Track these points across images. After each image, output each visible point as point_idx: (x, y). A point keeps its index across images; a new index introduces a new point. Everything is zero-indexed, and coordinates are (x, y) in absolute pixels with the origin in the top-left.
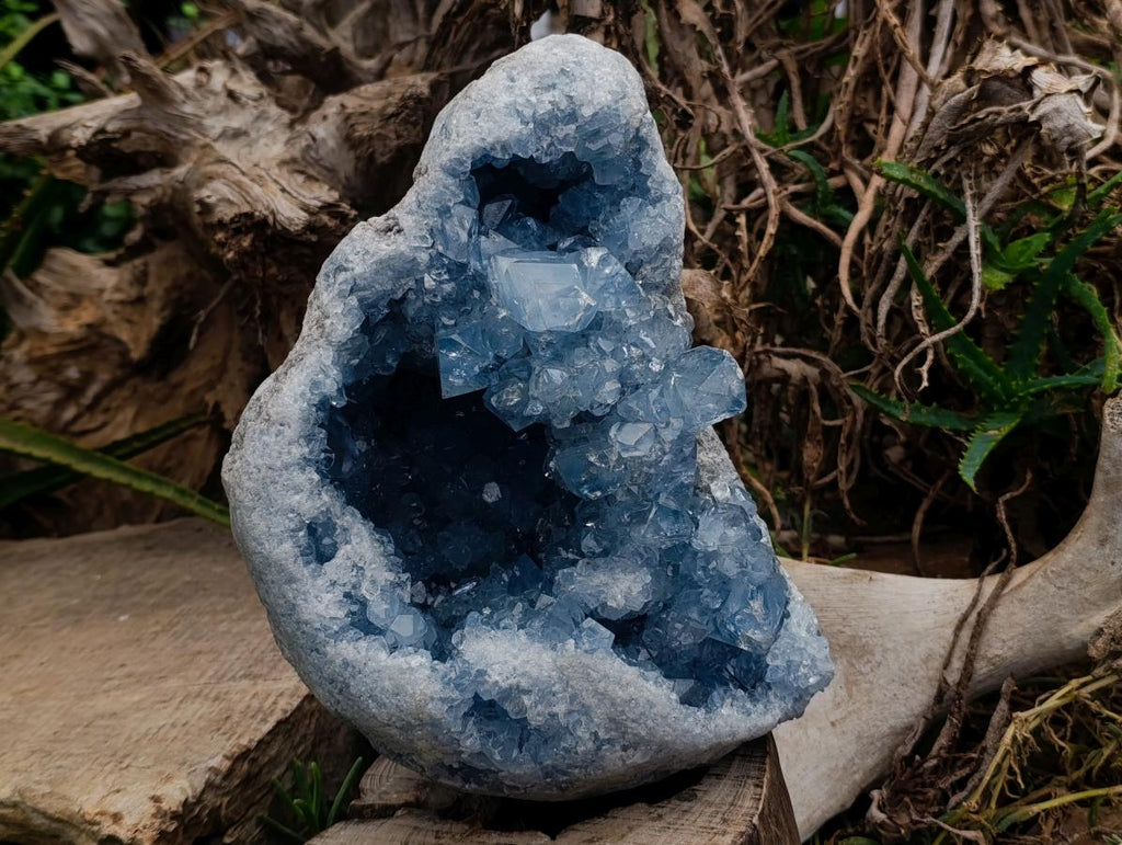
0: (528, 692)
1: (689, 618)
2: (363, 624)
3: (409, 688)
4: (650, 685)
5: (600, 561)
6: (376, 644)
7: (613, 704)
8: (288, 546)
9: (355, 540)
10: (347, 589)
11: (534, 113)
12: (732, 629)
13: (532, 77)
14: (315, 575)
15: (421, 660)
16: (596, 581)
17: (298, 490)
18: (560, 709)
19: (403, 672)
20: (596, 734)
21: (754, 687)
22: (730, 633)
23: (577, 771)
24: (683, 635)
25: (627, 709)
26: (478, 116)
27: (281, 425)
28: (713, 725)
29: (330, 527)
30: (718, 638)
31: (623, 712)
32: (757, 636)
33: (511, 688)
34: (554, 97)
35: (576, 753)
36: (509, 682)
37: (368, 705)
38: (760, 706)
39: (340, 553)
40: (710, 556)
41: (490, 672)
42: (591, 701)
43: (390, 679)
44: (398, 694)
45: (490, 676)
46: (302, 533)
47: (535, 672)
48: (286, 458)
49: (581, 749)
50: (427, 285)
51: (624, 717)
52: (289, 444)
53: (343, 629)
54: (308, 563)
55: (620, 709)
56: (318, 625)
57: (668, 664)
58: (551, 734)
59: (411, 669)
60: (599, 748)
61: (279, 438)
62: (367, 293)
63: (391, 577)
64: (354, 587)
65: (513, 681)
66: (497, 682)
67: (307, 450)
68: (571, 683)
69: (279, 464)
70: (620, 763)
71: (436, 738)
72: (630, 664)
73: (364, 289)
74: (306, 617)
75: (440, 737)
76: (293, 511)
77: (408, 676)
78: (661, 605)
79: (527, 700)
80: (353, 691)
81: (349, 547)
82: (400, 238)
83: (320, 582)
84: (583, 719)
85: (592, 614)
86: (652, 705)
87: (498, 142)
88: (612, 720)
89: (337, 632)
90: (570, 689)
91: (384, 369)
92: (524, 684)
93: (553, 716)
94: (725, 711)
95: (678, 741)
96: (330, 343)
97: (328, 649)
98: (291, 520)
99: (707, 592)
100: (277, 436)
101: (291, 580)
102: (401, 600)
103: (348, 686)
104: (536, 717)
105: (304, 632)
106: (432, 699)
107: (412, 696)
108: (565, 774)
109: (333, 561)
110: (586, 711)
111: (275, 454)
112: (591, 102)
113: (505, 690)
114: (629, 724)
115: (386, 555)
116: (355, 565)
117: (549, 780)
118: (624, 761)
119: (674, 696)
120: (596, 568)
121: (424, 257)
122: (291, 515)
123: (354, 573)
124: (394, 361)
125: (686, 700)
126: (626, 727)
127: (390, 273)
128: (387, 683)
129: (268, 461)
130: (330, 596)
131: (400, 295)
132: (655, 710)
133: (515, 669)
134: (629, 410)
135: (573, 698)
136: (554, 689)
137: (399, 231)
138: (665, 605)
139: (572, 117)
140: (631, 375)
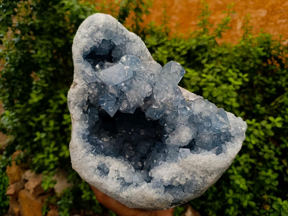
0: (177, 177)
1: (205, 133)
2: (126, 184)
3: (145, 195)
4: (207, 156)
5: (174, 132)
6: (132, 188)
7: (200, 167)
8: (95, 176)
9: (112, 164)
10: (117, 177)
11: (88, 35)
12: (218, 129)
13: (84, 28)
14: (107, 179)
15: (145, 185)
16: (176, 138)
17: (89, 161)
18: (188, 176)
19: (142, 192)
20: (201, 177)
21: (230, 139)
22: (218, 130)
23: (201, 188)
24: (206, 138)
25: (205, 166)
26: (76, 44)
27: (76, 147)
28: (229, 156)
29: (104, 165)
30: (215, 133)
31: (204, 167)
32: (225, 126)
33: (172, 179)
34: (91, 28)
35: (199, 185)
36: (170, 178)
37: (139, 204)
38: (235, 143)
39: (110, 170)
40: (200, 114)
41: (163, 178)
42: (194, 169)
43: (140, 195)
44: (144, 198)
45: (164, 180)
46: (97, 171)
47: (175, 171)
48: (82, 155)
49: (199, 183)
50: (91, 93)
51: (205, 168)
52: (81, 151)
53: (121, 189)
54: (103, 177)
55: (203, 167)
56: (115, 191)
57: (207, 147)
58: (189, 184)
59: (143, 190)
60: (204, 180)
61: (77, 151)
62: (79, 104)
63: (126, 167)
64: (118, 176)
65: (171, 177)
66: (167, 180)
67: (86, 150)
68: (186, 168)
69: (81, 158)
70: (211, 180)
71: (161, 202)
72: (198, 153)
73: (77, 103)
74: (110, 191)
75: (162, 202)
76: (91, 167)
77: (143, 192)
78: (196, 134)
79: (178, 180)
80: (133, 202)
81: (111, 167)
82: (77, 86)
83: (109, 180)
84: (195, 175)
85: (180, 147)
86: (210, 161)
87: (84, 47)
88: (203, 171)
89: (120, 191)
90: (187, 170)
91: (96, 119)
92: (174, 176)
93: (187, 179)
94: (229, 150)
95: (222, 165)
96: (77, 121)
97: (121, 196)
98: (92, 169)
99: (205, 123)
100: (76, 151)
101: (101, 184)
102: (132, 172)
103: (131, 202)
104: (183, 182)
105: (113, 195)
106: (153, 194)
107: (148, 197)
108: (199, 191)
109: (109, 173)
110: (195, 172)
111: (79, 156)
112: (100, 24)
113: (170, 181)
114: (207, 169)
115: (122, 163)
116: (115, 171)
117: (196, 194)
118: (212, 179)
119: (214, 155)
120: (174, 135)
121: (85, 86)
122: (91, 168)
123: (116, 172)
124: (97, 116)
125: (217, 154)
126: (207, 170)
127: (81, 95)
128: (139, 196)
129: (78, 158)
130: (113, 182)
131: (87, 99)
132: (212, 162)
133: (169, 174)
134: (157, 90)
135: (189, 172)
136: (183, 172)
137: (77, 84)
138: (197, 133)
139: (98, 30)
140: (151, 81)
